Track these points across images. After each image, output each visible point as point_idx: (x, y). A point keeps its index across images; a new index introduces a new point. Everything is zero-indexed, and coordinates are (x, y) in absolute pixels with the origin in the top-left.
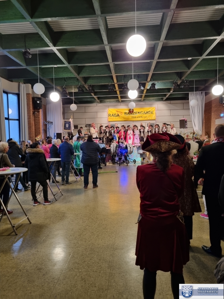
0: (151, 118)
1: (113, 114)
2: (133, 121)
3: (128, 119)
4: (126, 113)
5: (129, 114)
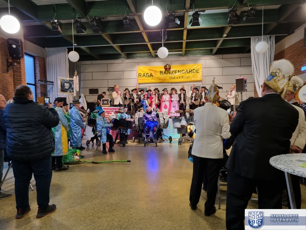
0: (195, 79)
1: (144, 74)
2: (172, 83)
3: (165, 80)
4: (161, 72)
5: (166, 73)
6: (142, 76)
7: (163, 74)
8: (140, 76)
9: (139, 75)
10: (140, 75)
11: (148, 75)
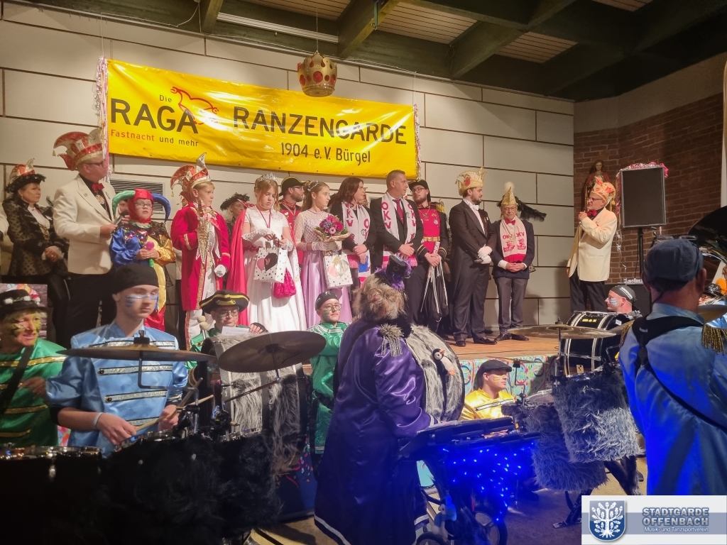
1: (145, 107)
3: (258, 154)
4: (241, 114)
5: (264, 122)
6: (132, 116)
7: (250, 124)
8: (119, 116)
9: (114, 111)
10: (117, 109)
11: (166, 114)
